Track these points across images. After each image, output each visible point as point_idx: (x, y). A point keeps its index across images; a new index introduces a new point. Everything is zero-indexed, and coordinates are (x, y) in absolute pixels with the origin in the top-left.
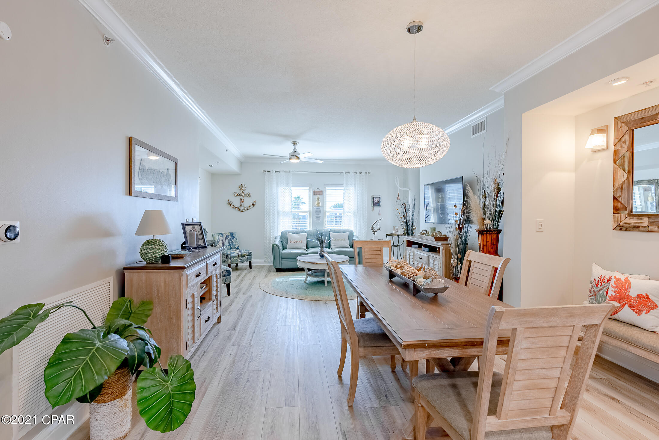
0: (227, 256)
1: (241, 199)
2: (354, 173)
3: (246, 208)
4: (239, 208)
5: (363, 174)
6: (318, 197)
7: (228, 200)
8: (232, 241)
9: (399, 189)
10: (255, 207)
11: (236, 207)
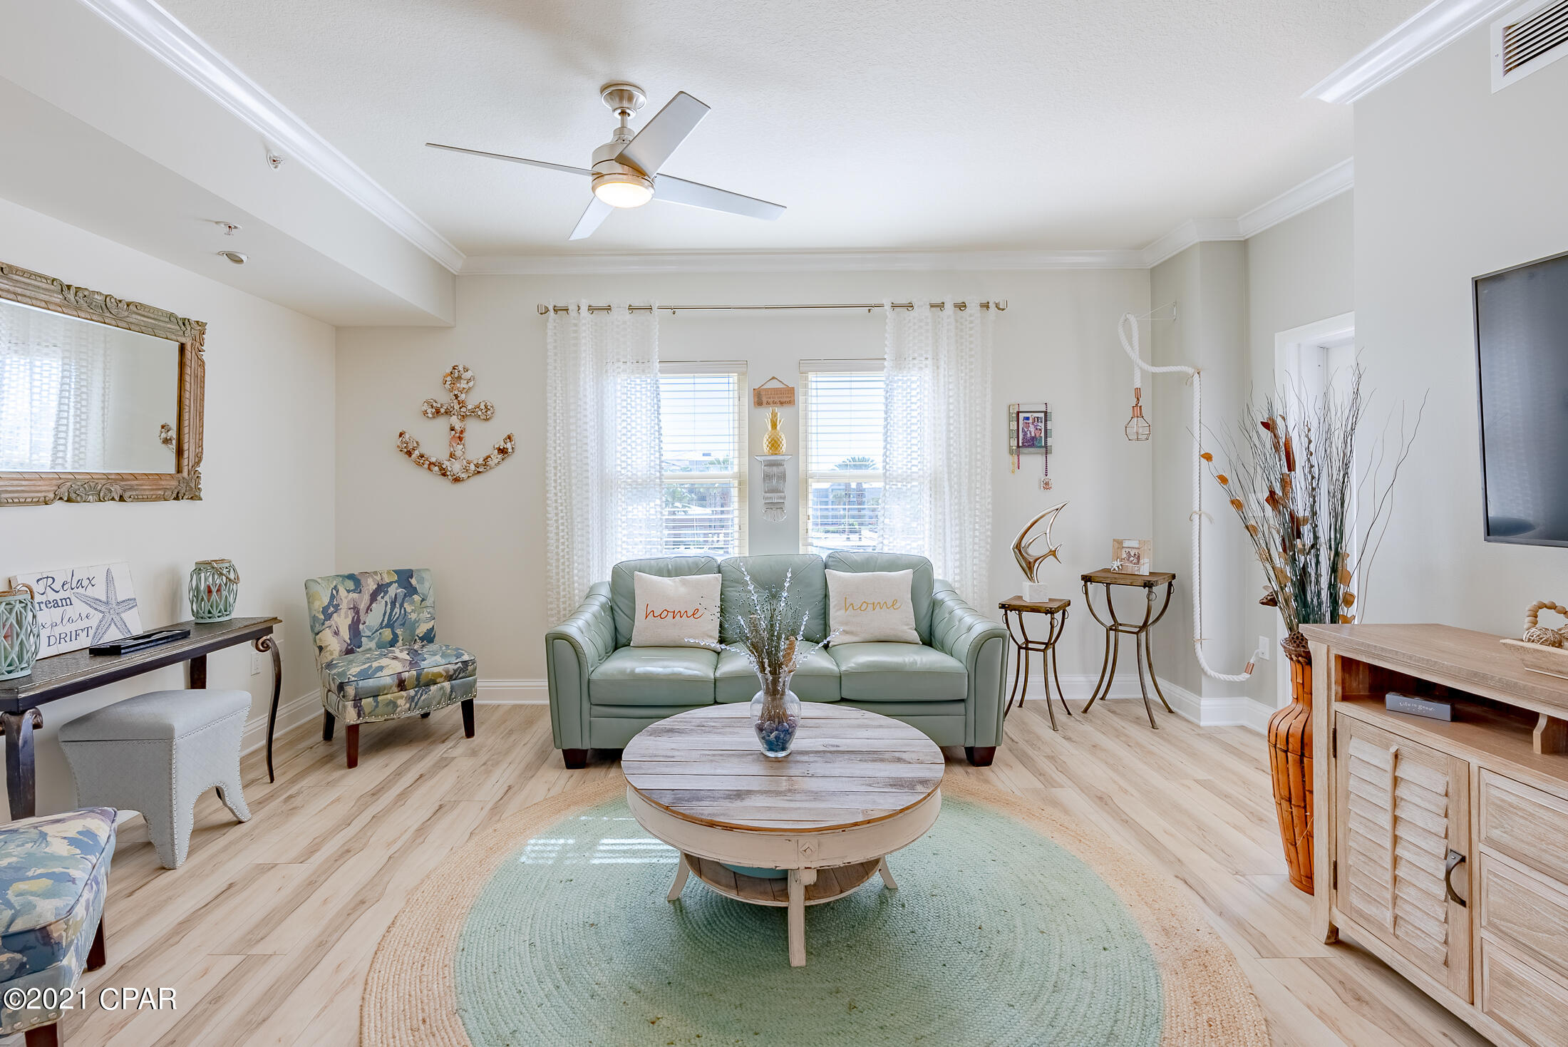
0: (341, 687)
1: (452, 429)
2: (932, 306)
3: (472, 467)
4: (446, 464)
5: (973, 308)
6: (774, 415)
7: (401, 435)
8: (401, 606)
9: (1142, 370)
10: (510, 462)
11: (433, 460)
